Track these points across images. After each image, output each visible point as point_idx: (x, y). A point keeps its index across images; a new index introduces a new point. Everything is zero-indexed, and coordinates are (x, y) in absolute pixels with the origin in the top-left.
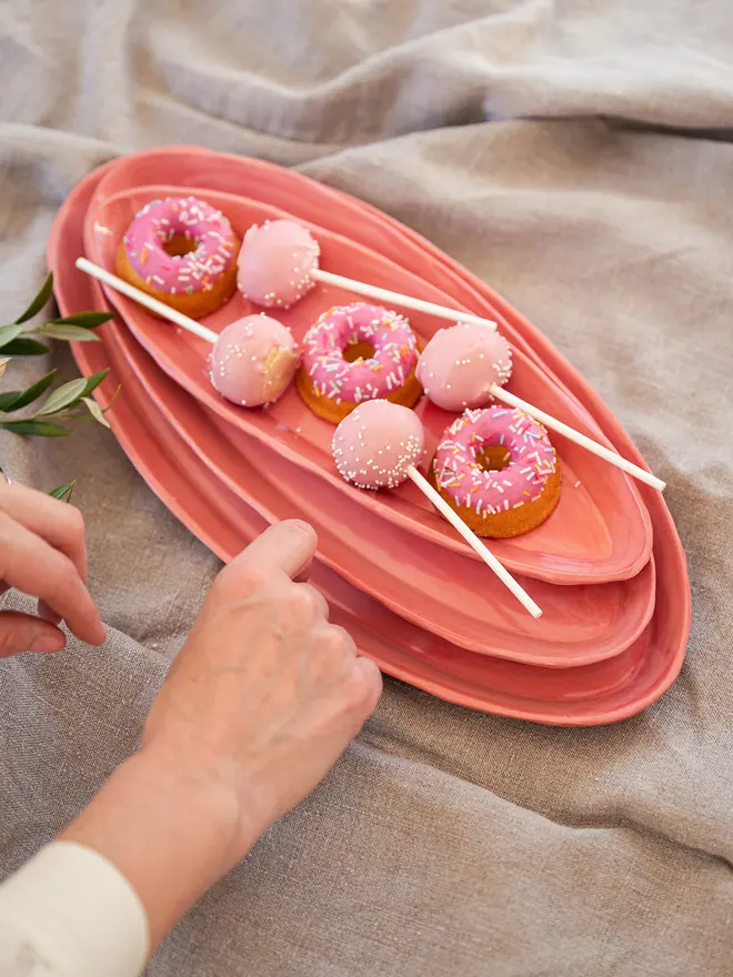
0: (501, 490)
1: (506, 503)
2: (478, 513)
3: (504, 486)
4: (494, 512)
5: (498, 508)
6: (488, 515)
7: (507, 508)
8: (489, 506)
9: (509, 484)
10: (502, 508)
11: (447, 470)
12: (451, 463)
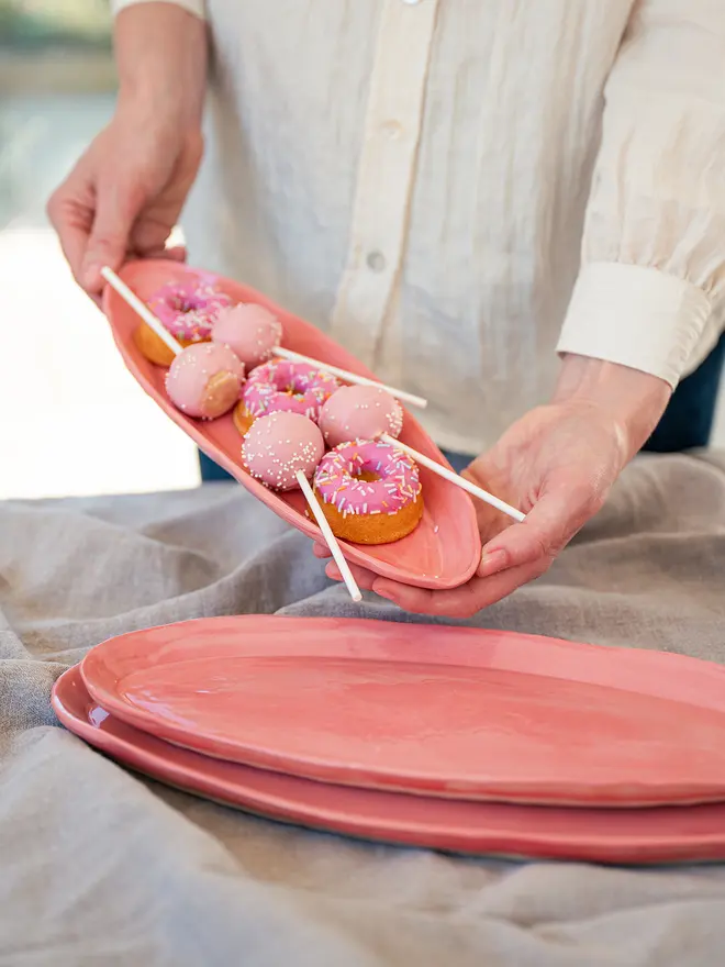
0: (364, 494)
1: (365, 506)
2: (339, 511)
3: (367, 492)
4: (353, 514)
5: (357, 509)
6: (347, 514)
7: (364, 511)
8: (350, 506)
10: (361, 511)
11: (325, 471)
12: (329, 467)
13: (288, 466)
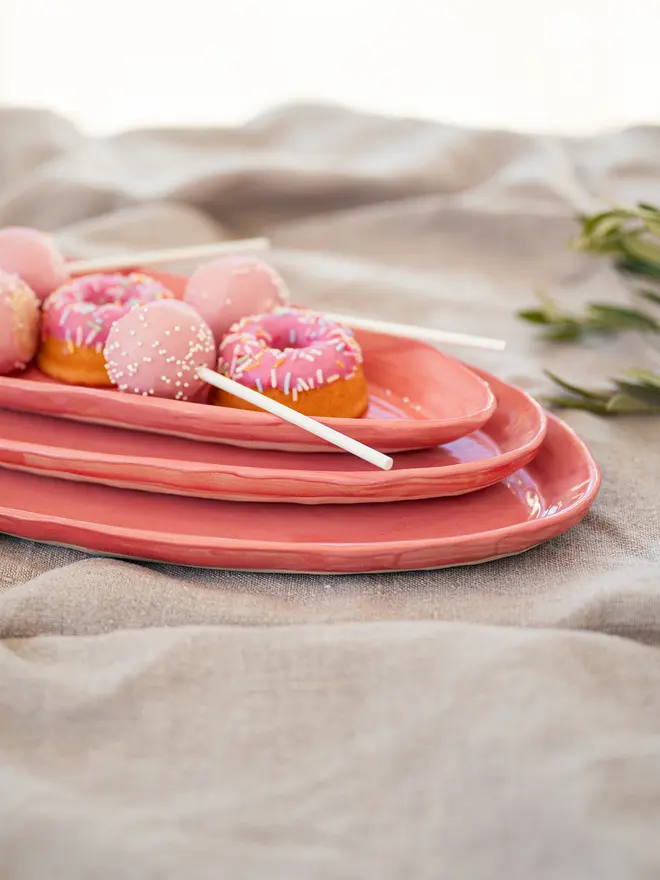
0: (311, 359)
1: (319, 373)
2: (287, 392)
3: (313, 355)
4: (307, 388)
5: (311, 381)
6: (299, 393)
7: (321, 381)
8: (300, 380)
9: (319, 353)
10: (316, 382)
11: (239, 357)
12: (242, 349)
13: (188, 364)
